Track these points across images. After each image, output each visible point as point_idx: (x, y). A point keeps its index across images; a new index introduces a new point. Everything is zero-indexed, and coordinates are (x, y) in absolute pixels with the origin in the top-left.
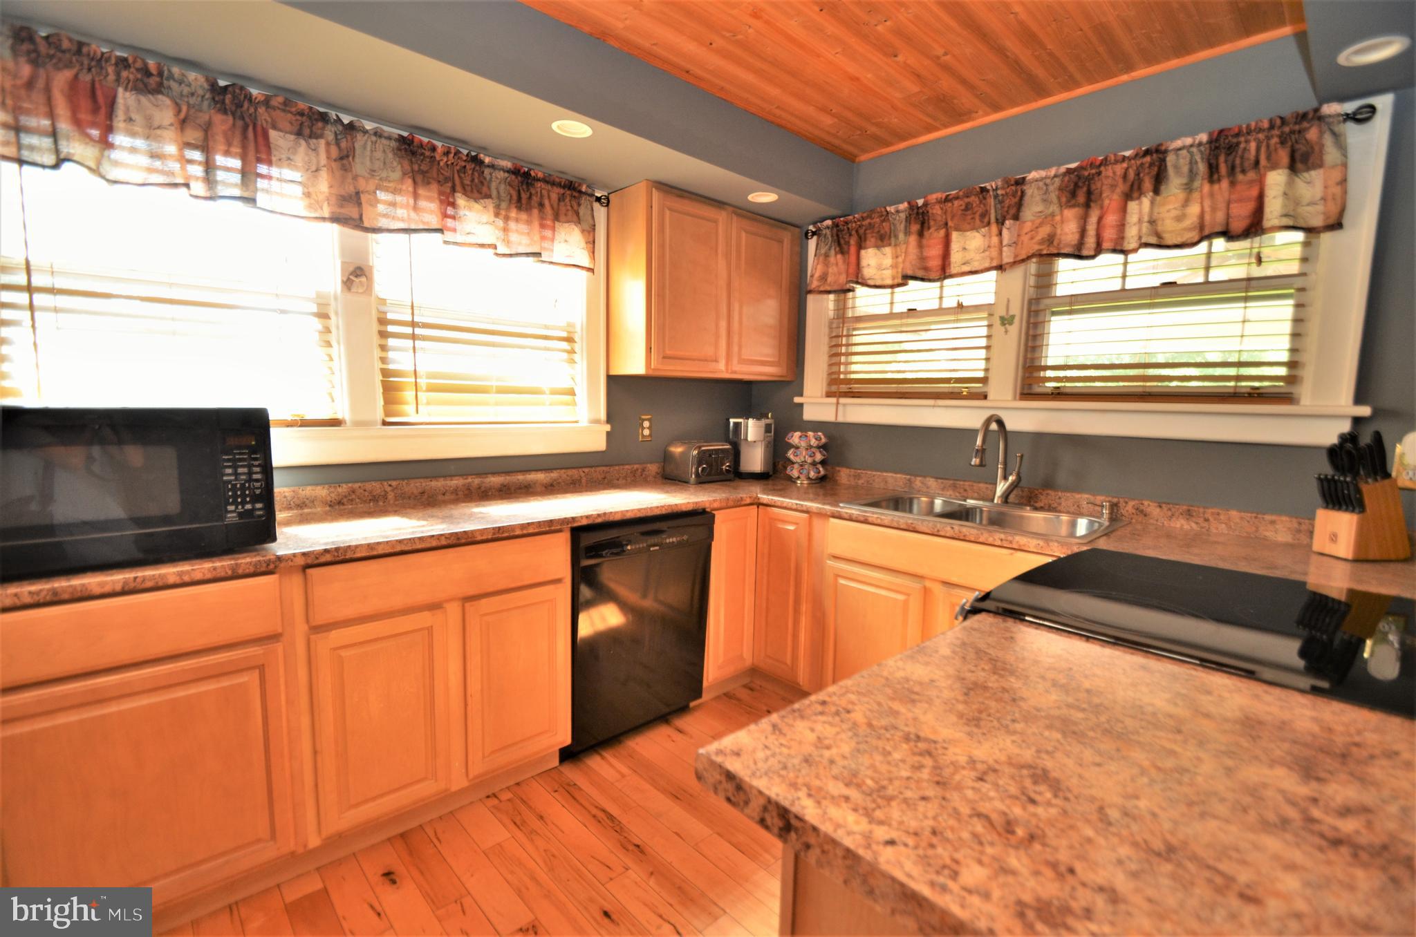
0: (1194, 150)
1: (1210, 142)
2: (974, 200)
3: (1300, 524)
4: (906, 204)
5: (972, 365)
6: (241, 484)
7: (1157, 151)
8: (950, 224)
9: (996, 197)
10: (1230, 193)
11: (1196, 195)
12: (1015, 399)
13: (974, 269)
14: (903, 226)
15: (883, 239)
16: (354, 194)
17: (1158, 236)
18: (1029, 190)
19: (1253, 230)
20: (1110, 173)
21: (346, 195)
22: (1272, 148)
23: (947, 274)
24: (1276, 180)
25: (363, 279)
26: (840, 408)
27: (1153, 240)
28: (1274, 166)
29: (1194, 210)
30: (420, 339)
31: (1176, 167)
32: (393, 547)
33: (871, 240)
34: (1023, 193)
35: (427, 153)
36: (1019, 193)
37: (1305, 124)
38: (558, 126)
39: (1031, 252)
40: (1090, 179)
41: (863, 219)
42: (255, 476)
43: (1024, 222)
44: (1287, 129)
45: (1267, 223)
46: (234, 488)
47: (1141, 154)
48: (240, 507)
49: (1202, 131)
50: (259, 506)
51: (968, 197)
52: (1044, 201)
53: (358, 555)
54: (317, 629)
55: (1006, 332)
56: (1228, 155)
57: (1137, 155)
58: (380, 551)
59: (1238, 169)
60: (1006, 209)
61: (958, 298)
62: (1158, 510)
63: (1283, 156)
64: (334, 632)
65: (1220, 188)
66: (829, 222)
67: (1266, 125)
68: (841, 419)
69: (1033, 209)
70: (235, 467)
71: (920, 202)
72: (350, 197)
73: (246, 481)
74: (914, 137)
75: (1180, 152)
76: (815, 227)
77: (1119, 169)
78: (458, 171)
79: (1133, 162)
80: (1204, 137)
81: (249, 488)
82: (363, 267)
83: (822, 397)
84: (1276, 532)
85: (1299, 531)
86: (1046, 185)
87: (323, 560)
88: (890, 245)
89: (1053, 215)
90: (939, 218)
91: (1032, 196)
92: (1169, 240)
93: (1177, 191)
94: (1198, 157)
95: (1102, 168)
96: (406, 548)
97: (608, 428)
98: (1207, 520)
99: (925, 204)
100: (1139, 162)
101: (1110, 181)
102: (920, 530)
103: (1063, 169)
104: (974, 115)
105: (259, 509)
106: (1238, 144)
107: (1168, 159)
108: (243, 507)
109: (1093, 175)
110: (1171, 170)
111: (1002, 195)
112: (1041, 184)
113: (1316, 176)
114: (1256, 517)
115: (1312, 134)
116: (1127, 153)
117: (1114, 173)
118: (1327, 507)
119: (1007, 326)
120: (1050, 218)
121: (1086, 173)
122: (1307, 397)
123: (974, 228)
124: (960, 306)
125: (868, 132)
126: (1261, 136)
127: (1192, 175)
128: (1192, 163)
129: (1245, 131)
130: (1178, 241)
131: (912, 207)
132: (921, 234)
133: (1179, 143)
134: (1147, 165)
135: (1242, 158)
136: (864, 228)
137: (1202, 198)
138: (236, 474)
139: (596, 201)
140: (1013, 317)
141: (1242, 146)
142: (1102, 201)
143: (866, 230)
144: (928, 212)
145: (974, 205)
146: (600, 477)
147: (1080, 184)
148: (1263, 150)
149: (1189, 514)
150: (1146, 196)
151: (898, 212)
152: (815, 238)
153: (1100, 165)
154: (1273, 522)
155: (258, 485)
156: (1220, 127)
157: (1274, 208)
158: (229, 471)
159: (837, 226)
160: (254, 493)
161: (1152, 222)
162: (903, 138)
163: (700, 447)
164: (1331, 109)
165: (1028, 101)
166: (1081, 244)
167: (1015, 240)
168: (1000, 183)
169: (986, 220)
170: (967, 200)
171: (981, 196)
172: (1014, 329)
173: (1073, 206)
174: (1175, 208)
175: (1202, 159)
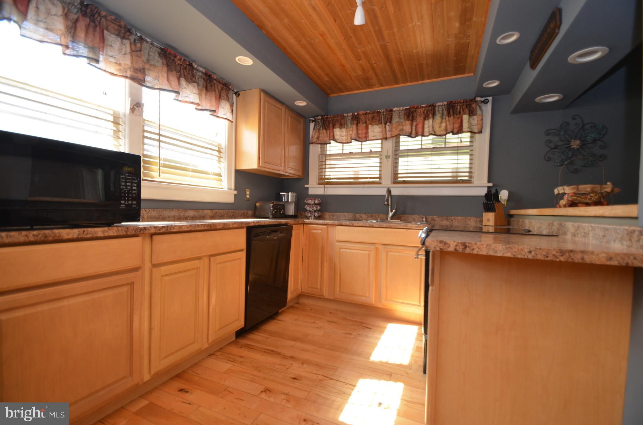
0: (443, 106)
1: (447, 104)
2: (376, 115)
3: (477, 219)
4: (351, 114)
5: (375, 173)
6: (128, 191)
7: (433, 105)
8: (368, 122)
9: (383, 114)
10: (454, 120)
11: (444, 120)
12: (391, 184)
13: (377, 138)
14: (350, 121)
15: (341, 126)
16: (142, 69)
17: (435, 132)
18: (394, 114)
19: (460, 132)
20: (419, 111)
21: (138, 68)
22: (464, 108)
23: (367, 139)
24: (465, 117)
25: (140, 109)
26: (325, 189)
27: (433, 133)
28: (465, 114)
29: (444, 125)
30: (162, 142)
31: (438, 111)
32: (188, 228)
33: (337, 125)
34: (392, 114)
35: (172, 58)
36: (391, 114)
37: (472, 103)
38: (238, 59)
39: (397, 134)
40: (413, 112)
41: (334, 117)
42: (134, 188)
43: (393, 124)
44: (468, 103)
45: (464, 130)
46: (125, 193)
47: (429, 106)
48: (126, 202)
49: (445, 101)
50: (134, 202)
51: (373, 114)
52: (399, 118)
53: (175, 230)
54: (155, 266)
55: (388, 161)
56: (452, 109)
57: (427, 106)
58: (183, 229)
59: (455, 114)
60: (387, 119)
61: (370, 149)
62: (438, 218)
63: (467, 111)
64: (162, 267)
65: (451, 118)
66: (320, 117)
67: (462, 101)
68: (326, 193)
69: (395, 120)
70: (126, 182)
71: (356, 114)
72: (140, 69)
73: (130, 190)
74: (352, 90)
75: (439, 107)
76: (314, 118)
77: (422, 110)
78: (183, 68)
79: (426, 108)
80: (446, 103)
81: (131, 193)
82: (140, 103)
83: (316, 185)
84: (471, 222)
85: (477, 221)
86: (399, 112)
87: (162, 231)
88: (344, 128)
89: (402, 122)
90: (363, 120)
91: (395, 116)
92: (437, 133)
93: (439, 118)
94: (444, 109)
95: (417, 109)
96: (193, 229)
97: (236, 192)
98: (452, 220)
99: (358, 115)
100: (428, 109)
101: (419, 114)
102: (374, 226)
103: (404, 108)
104: (374, 86)
105: (134, 204)
106: (455, 106)
107: (436, 108)
108: (128, 203)
109: (414, 111)
110: (437, 112)
111: (385, 114)
112: (398, 112)
113: (475, 117)
114: (465, 218)
115: (474, 106)
116: (424, 106)
117: (420, 111)
118: (486, 212)
119: (388, 159)
120: (401, 124)
121: (412, 110)
122: (476, 182)
123: (377, 125)
124: (371, 151)
125: (338, 86)
126: (461, 104)
127: (443, 114)
128: (443, 111)
129: (457, 102)
130: (440, 134)
131: (353, 115)
132: (357, 125)
133: (438, 104)
134: (430, 110)
135: (456, 110)
136: (334, 121)
137: (446, 121)
138: (126, 186)
139: (234, 93)
140: (390, 156)
141: (456, 107)
142: (417, 120)
143: (335, 121)
144: (359, 117)
145: (376, 117)
146: (232, 214)
147: (410, 113)
148: (462, 109)
149: (447, 219)
150: (431, 119)
151: (348, 116)
152: (314, 123)
153: (416, 108)
154: (470, 219)
155: (134, 192)
156: (450, 101)
157: (465, 125)
158: (123, 184)
159: (324, 119)
160: (133, 196)
161: (433, 127)
162: (348, 91)
163: (273, 203)
164: (478, 99)
165: (392, 85)
166: (411, 133)
167: (391, 129)
168: (384, 110)
169: (380, 122)
170: (373, 115)
171: (378, 114)
172: (390, 160)
173: (408, 120)
174: (438, 124)
175: (445, 109)
